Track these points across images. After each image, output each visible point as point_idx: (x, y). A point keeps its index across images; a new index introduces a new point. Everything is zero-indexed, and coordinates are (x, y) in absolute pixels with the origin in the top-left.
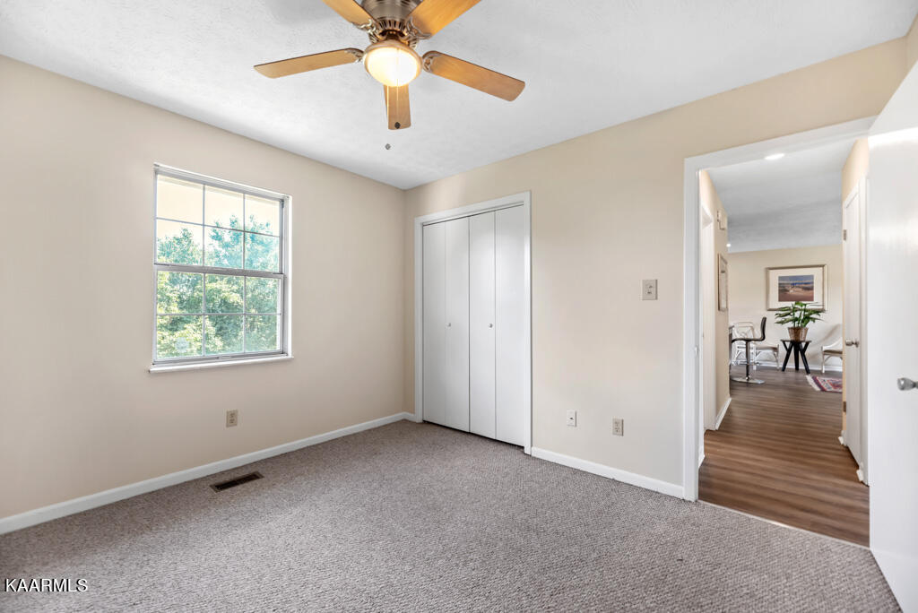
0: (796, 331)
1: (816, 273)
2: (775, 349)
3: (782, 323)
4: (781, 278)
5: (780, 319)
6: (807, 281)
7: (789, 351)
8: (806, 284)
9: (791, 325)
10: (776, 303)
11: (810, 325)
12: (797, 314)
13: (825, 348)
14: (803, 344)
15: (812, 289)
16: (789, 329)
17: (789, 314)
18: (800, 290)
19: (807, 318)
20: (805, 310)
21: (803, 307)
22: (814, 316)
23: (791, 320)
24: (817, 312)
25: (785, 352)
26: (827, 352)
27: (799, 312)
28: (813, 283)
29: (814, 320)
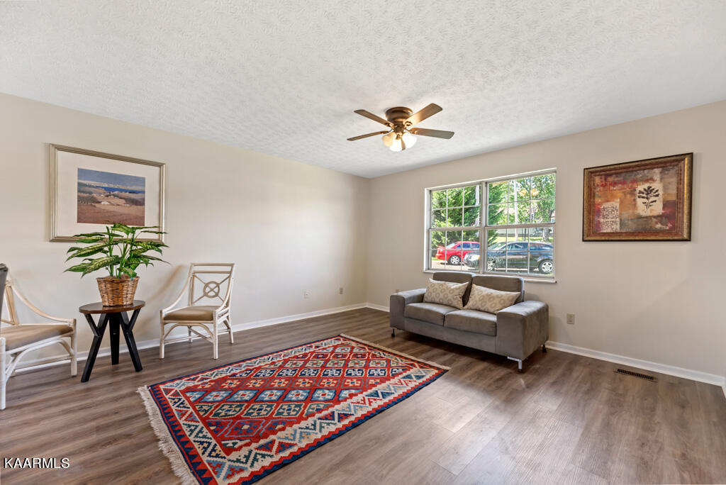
0: (115, 285)
1: (149, 174)
2: (66, 331)
3: (84, 269)
4: (82, 173)
5: (78, 261)
6: (134, 188)
7: (99, 331)
8: (131, 192)
9: (104, 273)
10: (69, 225)
11: (141, 270)
12: (117, 250)
13: (166, 312)
14: (130, 314)
15: (141, 203)
16: (100, 281)
17: (100, 250)
18: (122, 202)
19: (137, 258)
20: (133, 242)
21: (130, 236)
22: (150, 253)
23: (104, 265)
24: (157, 245)
25: (91, 335)
26: (170, 317)
27: (121, 246)
28: (143, 192)
29: (147, 260)
